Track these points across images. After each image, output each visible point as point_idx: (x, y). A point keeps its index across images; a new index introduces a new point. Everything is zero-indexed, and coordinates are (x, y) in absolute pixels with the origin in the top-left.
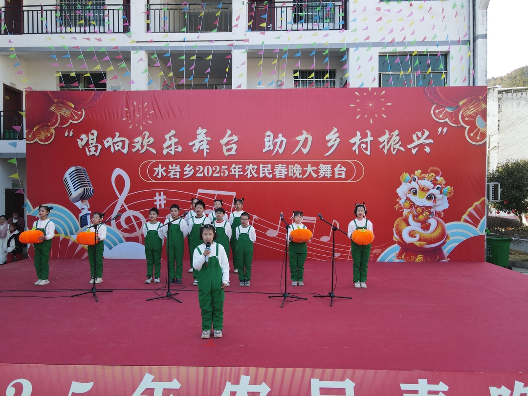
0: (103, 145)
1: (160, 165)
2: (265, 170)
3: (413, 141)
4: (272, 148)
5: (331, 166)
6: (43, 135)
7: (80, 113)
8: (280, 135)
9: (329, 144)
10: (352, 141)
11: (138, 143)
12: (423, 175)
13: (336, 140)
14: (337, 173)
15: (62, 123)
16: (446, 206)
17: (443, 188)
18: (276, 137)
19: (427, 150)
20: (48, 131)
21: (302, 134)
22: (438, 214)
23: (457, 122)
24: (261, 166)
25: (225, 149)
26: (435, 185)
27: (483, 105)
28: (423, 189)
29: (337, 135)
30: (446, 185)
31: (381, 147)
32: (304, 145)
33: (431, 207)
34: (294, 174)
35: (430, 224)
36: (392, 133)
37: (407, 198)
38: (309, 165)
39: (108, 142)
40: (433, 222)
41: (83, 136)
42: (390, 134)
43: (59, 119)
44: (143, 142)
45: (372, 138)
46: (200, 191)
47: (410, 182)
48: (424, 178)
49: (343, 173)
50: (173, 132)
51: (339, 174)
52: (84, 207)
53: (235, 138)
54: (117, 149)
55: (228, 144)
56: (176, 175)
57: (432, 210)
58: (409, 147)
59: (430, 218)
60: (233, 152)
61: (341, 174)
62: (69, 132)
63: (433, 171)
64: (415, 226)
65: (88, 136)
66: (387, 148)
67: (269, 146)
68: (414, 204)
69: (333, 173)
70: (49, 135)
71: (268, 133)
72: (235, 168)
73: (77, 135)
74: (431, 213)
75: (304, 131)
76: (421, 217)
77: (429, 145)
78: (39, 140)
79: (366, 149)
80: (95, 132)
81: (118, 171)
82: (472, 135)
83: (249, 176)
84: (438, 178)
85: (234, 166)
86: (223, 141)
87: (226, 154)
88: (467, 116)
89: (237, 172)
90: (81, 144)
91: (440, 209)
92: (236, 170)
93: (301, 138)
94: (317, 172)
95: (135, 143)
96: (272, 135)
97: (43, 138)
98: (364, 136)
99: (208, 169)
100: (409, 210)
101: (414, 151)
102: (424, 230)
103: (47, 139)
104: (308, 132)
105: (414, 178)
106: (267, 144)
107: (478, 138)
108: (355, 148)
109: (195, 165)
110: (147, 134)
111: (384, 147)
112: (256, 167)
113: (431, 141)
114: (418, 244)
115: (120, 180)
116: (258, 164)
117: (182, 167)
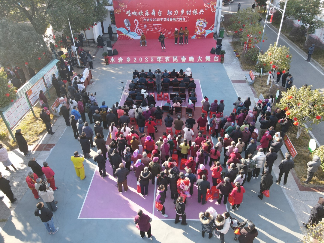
0: (132, 14)
1: (145, 18)
2: (168, 19)
3: (200, 12)
7: (126, 6)
10: (187, 12)
12: (202, 19)
13: (183, 12)
15: (122, 8)
18: (170, 11)
19: (203, 14)
20: (119, 10)
21: (176, 10)
23: (210, 7)
26: (204, 22)
27: (216, 3)
28: (201, 23)
29: (183, 10)
30: (206, 22)
32: (176, 13)
34: (174, 20)
36: (195, 10)
37: (198, 25)
38: (177, 18)
40: (203, 30)
44: (141, 13)
45: (191, 11)
46: (154, 24)
50: (147, 10)
52: (129, 28)
53: (161, 12)
54: (135, 15)
55: (159, 13)
56: (148, 21)
60: (161, 15)
61: (184, 20)
62: (124, 11)
63: (204, 19)
64: (199, 31)
69: (182, 19)
71: (168, 10)
73: (126, 11)
74: (203, 28)
76: (201, 29)
77: (203, 12)
78: (117, 13)
79: (190, 14)
80: (130, 11)
81: (136, 20)
82: (213, 10)
83: (164, 21)
87: (159, 16)
88: (212, 5)
90: (127, 13)
91: (205, 27)
92: (161, 19)
93: (175, 12)
94: (179, 19)
95: (139, 13)
98: (189, 11)
99: (155, 19)
100: (198, 27)
101: (200, 14)
102: (201, 32)
103: (119, 12)
105: (199, 20)
106: (168, 13)
109: (152, 18)
110: (141, 11)
111: (193, 13)
114: (200, 35)
115: (136, 22)
116: (166, 18)
117: (150, 19)
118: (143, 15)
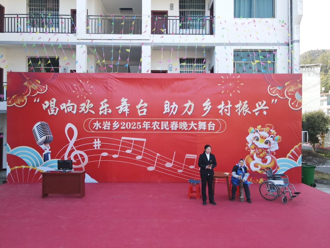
0: (59, 108)
1: (97, 122)
2: (165, 125)
3: (256, 108)
4: (169, 111)
5: (206, 122)
6: (19, 101)
7: (44, 87)
8: (174, 103)
9: (205, 109)
10: (219, 107)
11: (83, 107)
12: (262, 129)
13: (209, 106)
14: (209, 127)
15: (32, 94)
16: (277, 148)
17: (275, 137)
18: (171, 104)
19: (265, 113)
20: (23, 98)
21: (188, 102)
22: (272, 153)
23: (284, 96)
24: (162, 122)
25: (139, 111)
26: (270, 135)
27: (300, 86)
28: (262, 138)
29: (210, 103)
30: (277, 135)
31: (236, 111)
32: (189, 109)
33: (267, 149)
34: (183, 128)
35: (267, 159)
36: (243, 103)
37: (253, 143)
38: (192, 122)
39: (63, 106)
40: (269, 158)
41: (46, 102)
42: (242, 103)
43: (30, 90)
44: (86, 107)
45: (231, 106)
46: (123, 138)
47: (254, 133)
48: (263, 131)
49: (213, 127)
50: (106, 100)
51: (211, 128)
52: (47, 149)
53: (146, 105)
54: (69, 111)
55: (141, 108)
56: (108, 128)
57: (268, 150)
58: (254, 111)
59: (267, 155)
60: (144, 114)
61: (212, 128)
62: (37, 99)
63: (268, 126)
64: (258, 160)
65: (49, 102)
66: (240, 111)
67: (167, 110)
68: (257, 146)
69: (207, 127)
70: (23, 101)
71: (167, 102)
72: (145, 124)
73: (42, 102)
74: (267, 152)
75: (189, 101)
76: (261, 155)
77: (266, 110)
78: (16, 104)
79: (227, 112)
80: (55, 100)
81: (69, 125)
82: (293, 104)
83: (155, 129)
84: (271, 130)
85: (145, 122)
86: (138, 107)
87: (140, 115)
88: (289, 92)
89: (147, 126)
90: (45, 107)
91: (273, 150)
93: (187, 105)
94: (197, 126)
95: (81, 107)
96: (169, 103)
97: (19, 103)
98: (226, 104)
99: (128, 124)
100: (254, 150)
101: (257, 114)
102: (264, 163)
103: (22, 103)
104: (191, 101)
105: (257, 130)
106: (166, 109)
107: (297, 106)
108: (221, 111)
109: (120, 122)
110: (89, 101)
111: (238, 111)
112: (159, 123)
113: (267, 108)
114: (260, 172)
115: (71, 131)
116: (160, 121)
117: (112, 122)
118: (93, 112)
